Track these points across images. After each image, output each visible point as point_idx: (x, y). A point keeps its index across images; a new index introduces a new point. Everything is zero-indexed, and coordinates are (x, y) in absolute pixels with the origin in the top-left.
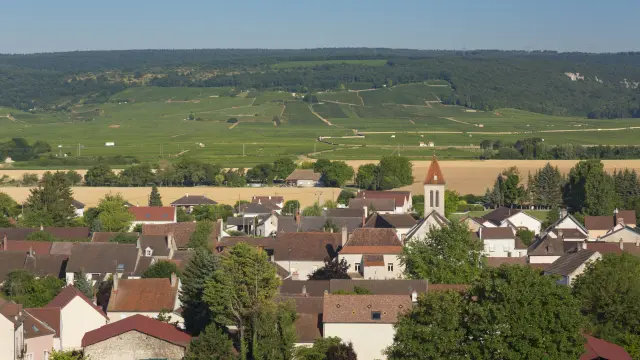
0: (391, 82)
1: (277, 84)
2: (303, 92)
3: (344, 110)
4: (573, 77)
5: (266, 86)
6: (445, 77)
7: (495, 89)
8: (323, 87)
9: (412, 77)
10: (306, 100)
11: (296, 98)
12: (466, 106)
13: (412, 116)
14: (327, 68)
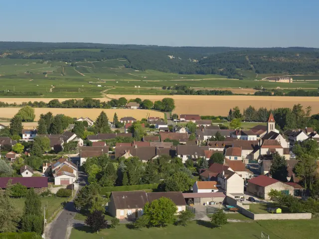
0: (104, 58)
1: (59, 59)
2: (70, 62)
3: (88, 69)
4: (171, 57)
5: (55, 59)
6: (125, 57)
7: (145, 62)
8: (78, 60)
9: (113, 57)
10: (72, 65)
11: (67, 64)
12: (135, 69)
13: (115, 73)
14: (78, 52)
